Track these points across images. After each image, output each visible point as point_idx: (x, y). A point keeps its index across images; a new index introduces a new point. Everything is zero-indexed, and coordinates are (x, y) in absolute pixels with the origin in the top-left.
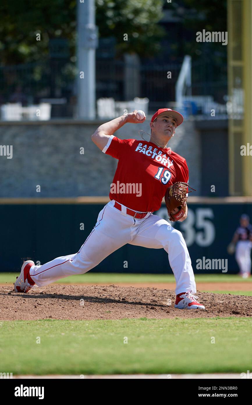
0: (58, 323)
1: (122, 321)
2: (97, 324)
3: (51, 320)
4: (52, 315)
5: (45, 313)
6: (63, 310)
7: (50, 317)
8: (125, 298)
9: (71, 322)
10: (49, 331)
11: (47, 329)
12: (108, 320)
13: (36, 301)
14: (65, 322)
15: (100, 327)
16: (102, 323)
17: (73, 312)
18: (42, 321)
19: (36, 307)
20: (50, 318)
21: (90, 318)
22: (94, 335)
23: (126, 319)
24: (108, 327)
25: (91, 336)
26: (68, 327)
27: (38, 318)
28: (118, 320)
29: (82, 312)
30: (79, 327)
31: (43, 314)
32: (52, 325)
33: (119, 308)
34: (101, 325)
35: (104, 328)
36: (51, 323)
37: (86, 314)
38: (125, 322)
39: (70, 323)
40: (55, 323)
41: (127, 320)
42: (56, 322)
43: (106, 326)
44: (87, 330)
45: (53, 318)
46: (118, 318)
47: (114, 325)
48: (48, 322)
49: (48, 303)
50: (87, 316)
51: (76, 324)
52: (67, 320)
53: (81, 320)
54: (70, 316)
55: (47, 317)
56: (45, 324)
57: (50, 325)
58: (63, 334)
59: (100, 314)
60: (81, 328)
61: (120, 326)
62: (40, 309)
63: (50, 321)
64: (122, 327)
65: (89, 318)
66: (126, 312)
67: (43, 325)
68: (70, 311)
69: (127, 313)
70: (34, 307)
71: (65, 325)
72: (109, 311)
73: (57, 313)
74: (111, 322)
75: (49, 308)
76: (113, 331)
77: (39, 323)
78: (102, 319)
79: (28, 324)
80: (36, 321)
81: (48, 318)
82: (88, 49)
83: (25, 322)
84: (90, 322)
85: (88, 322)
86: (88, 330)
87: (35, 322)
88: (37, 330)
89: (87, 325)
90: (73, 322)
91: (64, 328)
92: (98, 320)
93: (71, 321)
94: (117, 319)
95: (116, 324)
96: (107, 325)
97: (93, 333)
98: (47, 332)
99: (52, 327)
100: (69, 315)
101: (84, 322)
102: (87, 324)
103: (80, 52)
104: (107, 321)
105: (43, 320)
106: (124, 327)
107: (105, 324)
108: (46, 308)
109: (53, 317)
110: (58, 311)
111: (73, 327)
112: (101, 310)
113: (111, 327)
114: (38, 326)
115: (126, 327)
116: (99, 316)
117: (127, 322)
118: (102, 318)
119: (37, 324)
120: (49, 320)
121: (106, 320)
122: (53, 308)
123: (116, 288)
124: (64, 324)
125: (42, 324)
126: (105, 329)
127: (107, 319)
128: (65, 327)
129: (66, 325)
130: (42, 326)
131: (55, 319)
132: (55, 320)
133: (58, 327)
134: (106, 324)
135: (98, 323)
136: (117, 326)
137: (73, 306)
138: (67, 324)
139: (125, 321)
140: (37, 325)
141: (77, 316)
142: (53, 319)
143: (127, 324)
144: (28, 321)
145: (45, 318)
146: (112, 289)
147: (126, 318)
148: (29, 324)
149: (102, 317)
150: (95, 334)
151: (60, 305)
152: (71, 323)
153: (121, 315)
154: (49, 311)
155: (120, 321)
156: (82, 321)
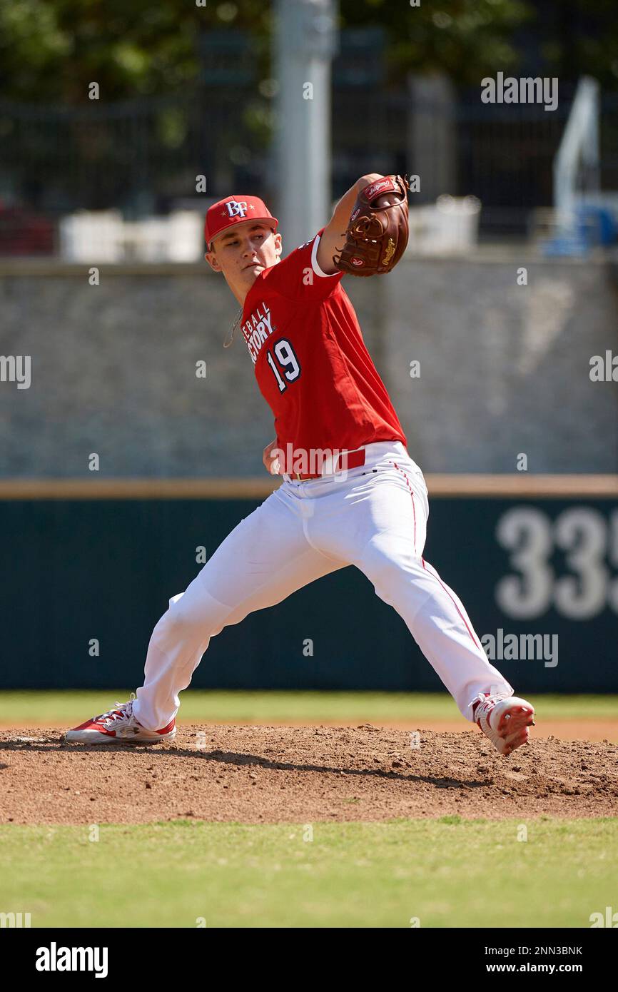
0: (211, 831)
1: (390, 825)
2: (320, 833)
3: (191, 824)
4: (193, 809)
5: (175, 802)
6: (224, 793)
7: (190, 814)
8: (401, 760)
9: (245, 828)
10: (183, 853)
11: (179, 849)
12: (350, 823)
13: (151, 769)
14: (229, 828)
15: (329, 843)
16: (333, 831)
17: (252, 800)
18: (166, 825)
19: (148, 787)
20: (189, 818)
21: (301, 816)
22: (308, 866)
23: (402, 821)
24: (350, 841)
25: (300, 867)
26: (239, 843)
27: (154, 816)
28: (378, 824)
29: (279, 800)
30: (269, 842)
31: (170, 805)
32: (193, 837)
33: (384, 790)
34: (332, 836)
35: (340, 845)
36: (190, 831)
37: (289, 806)
38: (397, 829)
39: (243, 831)
40: (201, 832)
41: (405, 823)
42: (206, 828)
43: (345, 841)
44: (290, 850)
45: (196, 817)
46: (378, 816)
47: (366, 837)
48: (181, 828)
49: (181, 776)
50: (292, 812)
51: (261, 834)
52: (237, 824)
53: (277, 824)
54: (244, 812)
55: (179, 815)
56: (173, 834)
57: (188, 837)
58: (223, 862)
59: (329, 807)
60: (273, 844)
61: (384, 841)
62: (161, 792)
63: (188, 826)
64: (389, 843)
65: (299, 818)
66: (403, 802)
67: (168, 838)
68: (244, 797)
69: (405, 803)
70: (143, 786)
71: (231, 836)
72: (355, 798)
73: (208, 802)
74: (360, 829)
75: (186, 789)
76: (364, 855)
77: (156, 832)
78: (334, 821)
79: (125, 833)
80: (149, 824)
81: (183, 818)
83: (117, 829)
84: (300, 829)
85: (296, 830)
86: (295, 851)
87: (147, 829)
88: (151, 850)
89: (292, 837)
90: (251, 829)
91: (228, 846)
92: (324, 823)
93: (247, 825)
94: (378, 819)
95: (374, 835)
96: (349, 838)
97: (305, 861)
98: (178, 856)
99: (192, 841)
100: (241, 808)
101: (285, 828)
102: (293, 833)
104: (349, 827)
105: (169, 823)
106: (396, 843)
107: (342, 835)
108: (178, 789)
109: (196, 813)
110: (211, 799)
111: (251, 844)
112: (331, 795)
113: (360, 842)
114: (153, 840)
115: (400, 843)
116: (327, 812)
117: (404, 829)
118: (335, 818)
119: (151, 834)
120: (184, 824)
121: (346, 823)
122: (196, 790)
123: (375, 733)
124: (227, 833)
125: (167, 834)
126: (343, 849)
127: (348, 820)
128: (230, 843)
129: (233, 837)
130: (165, 841)
131: (201, 820)
132: (202, 824)
133: (211, 844)
134: (346, 834)
135: (322, 830)
136: (376, 839)
137: (254, 784)
138: (235, 835)
139: (400, 826)
140: (150, 837)
141: (265, 813)
142: (198, 820)
143: (404, 834)
144: (125, 825)
145: (173, 816)
146: (364, 736)
147: (402, 817)
148: (128, 835)
149: (334, 815)
150: (314, 862)
151: (218, 782)
152: (248, 831)
153: (387, 809)
154: (186, 797)
155: (385, 826)
156: (279, 826)
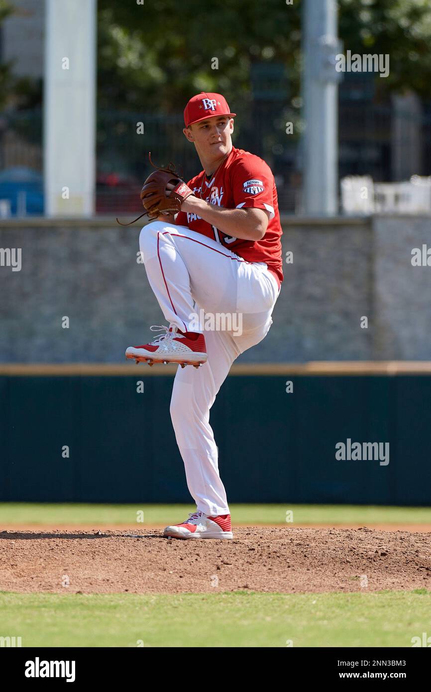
0: (259, 598)
1: (380, 595)
2: (333, 600)
3: (247, 593)
4: (248, 583)
5: (236, 579)
6: (269, 573)
7: (246, 587)
8: (387, 551)
9: (284, 597)
10: (242, 613)
11: (239, 610)
12: (353, 594)
13: (220, 556)
14: (272, 596)
15: (339, 606)
16: (342, 599)
17: (288, 577)
18: (230, 594)
19: (218, 568)
20: (246, 589)
21: (321, 589)
22: (325, 622)
23: (388, 592)
24: (354, 605)
25: (320, 622)
26: (279, 606)
27: (222, 588)
28: (372, 594)
29: (306, 577)
30: (300, 606)
31: (233, 581)
32: (249, 602)
33: (375, 571)
34: (342, 602)
35: (346, 608)
36: (246, 598)
37: (312, 581)
38: (385, 597)
39: (282, 598)
40: (254, 599)
41: (390, 594)
42: (257, 596)
43: (350, 605)
44: (313, 611)
45: (250, 589)
46: (372, 588)
47: (364, 602)
48: (241, 596)
49: (241, 561)
50: (315, 586)
51: (294, 600)
52: (277, 594)
53: (304, 594)
54: (283, 586)
55: (239, 587)
56: (235, 600)
57: (245, 602)
58: (268, 619)
59: (339, 582)
60: (302, 607)
61: (376, 606)
62: (227, 572)
63: (245, 595)
64: (379, 607)
65: (319, 590)
66: (389, 579)
67: (231, 603)
68: (283, 576)
69: (390, 580)
70: (215, 568)
71: (274, 601)
72: (356, 576)
73: (258, 579)
74: (360, 597)
75: (243, 570)
76: (363, 614)
77: (223, 599)
78: (342, 592)
79: (203, 599)
80: (219, 594)
81: (241, 589)
82: (324, 83)
83: (198, 596)
84: (320, 597)
85: (317, 598)
86: (316, 612)
87: (217, 597)
88: (220, 611)
89: (314, 602)
90: (288, 597)
91: (272, 608)
92: (336, 593)
93: (285, 595)
94: (372, 591)
95: (369, 601)
96: (352, 603)
97: (323, 618)
98: (238, 615)
99: (248, 605)
100: (280, 583)
101: (309, 596)
102: (314, 600)
103: (310, 88)
104: (352, 596)
105: (232, 593)
106: (384, 606)
107: (348, 601)
108: (238, 570)
109: (250, 586)
110: (260, 577)
111: (287, 607)
112: (340, 574)
113: (360, 606)
114: (222, 603)
115: (387, 607)
116: (338, 586)
117: (389, 597)
118: (343, 590)
119: (221, 600)
120: (243, 593)
121: (350, 593)
122: (250, 571)
123: (369, 533)
124: (271, 600)
125: (231, 600)
126: (349, 610)
127: (352, 591)
128: (273, 606)
129: (275, 603)
130: (229, 604)
131: (254, 591)
132: (255, 593)
133: (260, 607)
134: (350, 601)
135: (335, 598)
136: (372, 604)
137: (289, 567)
138: (276, 601)
139: (387, 595)
140: (220, 602)
141: (296, 586)
142: (252, 591)
143: (389, 601)
144: (203, 594)
145: (235, 588)
146: (362, 535)
147: (388, 589)
148: (204, 601)
149: (342, 588)
150: (329, 619)
151: (265, 565)
152: (285, 598)
153: (378, 584)
154: (244, 575)
155: (376, 595)
156: (306, 594)
